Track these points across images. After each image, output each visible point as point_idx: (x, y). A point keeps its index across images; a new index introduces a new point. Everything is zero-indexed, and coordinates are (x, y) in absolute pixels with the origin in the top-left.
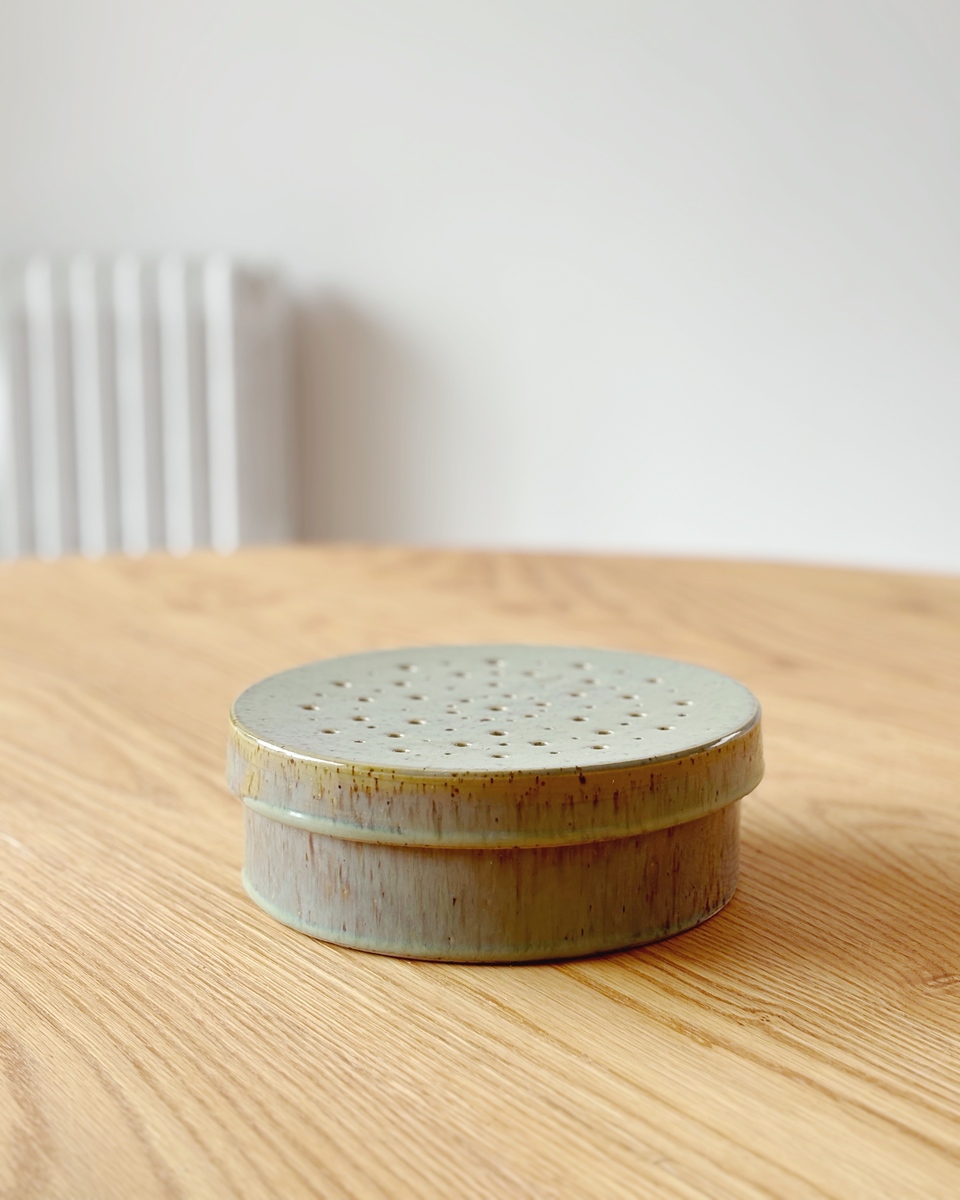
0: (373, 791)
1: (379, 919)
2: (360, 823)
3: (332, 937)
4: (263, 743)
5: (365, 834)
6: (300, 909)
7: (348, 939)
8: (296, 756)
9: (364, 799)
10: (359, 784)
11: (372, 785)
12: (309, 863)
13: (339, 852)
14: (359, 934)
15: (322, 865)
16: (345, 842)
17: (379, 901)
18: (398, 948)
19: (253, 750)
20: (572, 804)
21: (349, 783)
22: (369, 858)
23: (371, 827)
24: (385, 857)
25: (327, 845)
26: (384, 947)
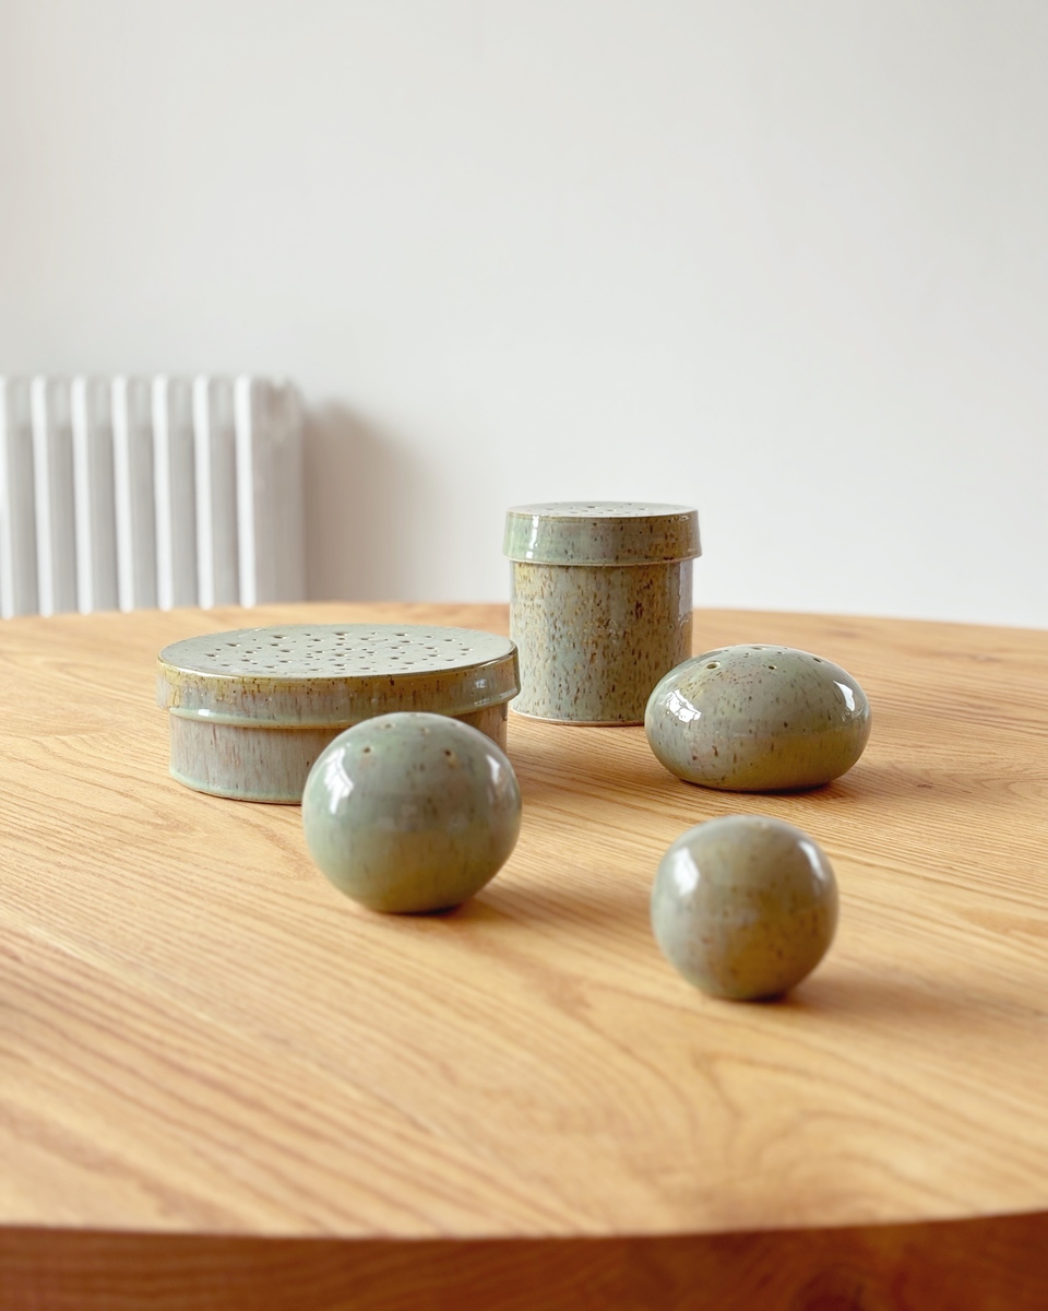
0: (256, 693)
1: (259, 777)
2: (247, 713)
3: (228, 793)
4: (182, 670)
5: (251, 721)
6: (208, 778)
7: (239, 794)
8: (204, 675)
9: (250, 698)
10: (247, 689)
11: (256, 689)
12: (213, 746)
13: (233, 736)
14: (247, 789)
15: (222, 746)
16: (236, 728)
17: (259, 767)
18: (271, 797)
19: (176, 675)
20: (385, 698)
21: (239, 687)
22: (251, 738)
23: (256, 717)
24: (262, 737)
25: (225, 732)
26: (262, 797)
